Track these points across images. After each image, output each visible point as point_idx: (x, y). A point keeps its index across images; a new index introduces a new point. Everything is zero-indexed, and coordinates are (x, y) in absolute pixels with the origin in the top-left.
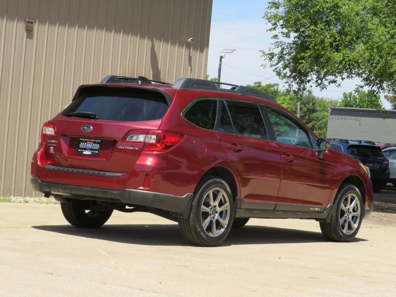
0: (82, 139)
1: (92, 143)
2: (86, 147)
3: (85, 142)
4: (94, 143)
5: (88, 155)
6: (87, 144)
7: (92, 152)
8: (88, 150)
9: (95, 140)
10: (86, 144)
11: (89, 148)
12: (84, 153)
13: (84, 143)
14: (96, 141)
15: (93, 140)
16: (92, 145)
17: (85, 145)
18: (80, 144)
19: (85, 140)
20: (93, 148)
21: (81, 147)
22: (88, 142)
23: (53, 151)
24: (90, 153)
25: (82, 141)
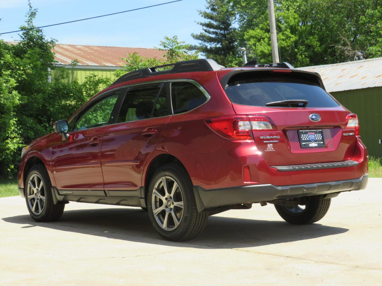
0: (302, 131)
1: (314, 133)
2: (309, 139)
3: (306, 133)
4: (315, 134)
5: (315, 147)
6: (309, 135)
7: (318, 144)
8: (313, 142)
9: (315, 131)
10: (307, 135)
11: (313, 140)
12: (311, 145)
13: (305, 135)
14: (317, 131)
15: (313, 130)
16: (314, 136)
17: (307, 137)
18: (301, 136)
19: (305, 131)
20: (316, 139)
21: (303, 139)
22: (309, 134)
23: (273, 149)
24: (316, 145)
25: (302, 133)
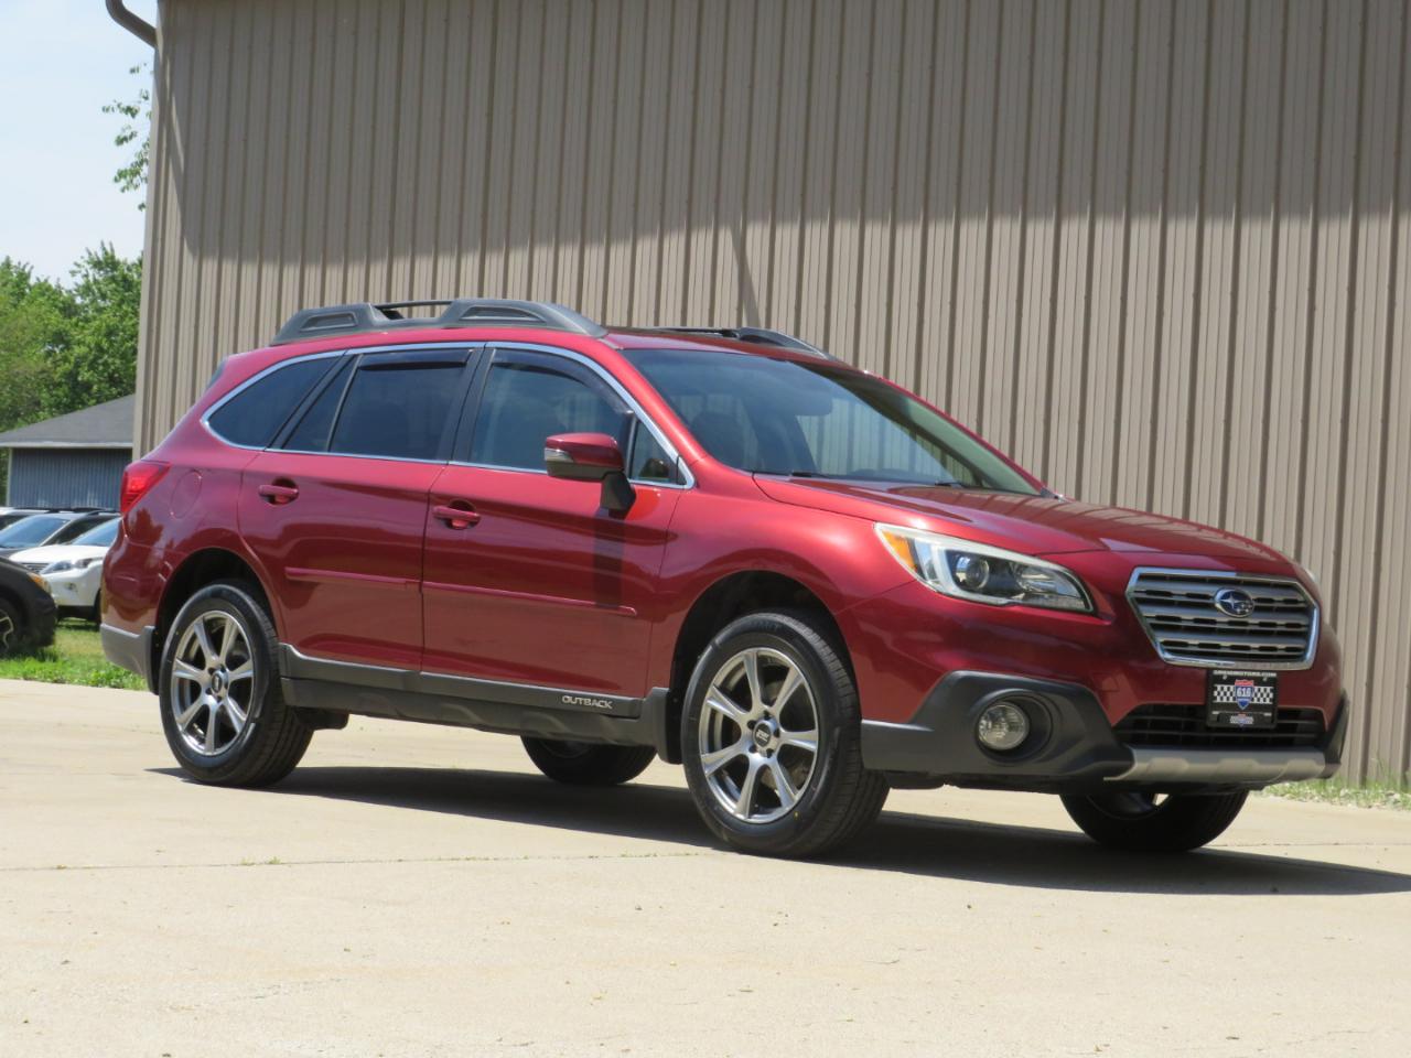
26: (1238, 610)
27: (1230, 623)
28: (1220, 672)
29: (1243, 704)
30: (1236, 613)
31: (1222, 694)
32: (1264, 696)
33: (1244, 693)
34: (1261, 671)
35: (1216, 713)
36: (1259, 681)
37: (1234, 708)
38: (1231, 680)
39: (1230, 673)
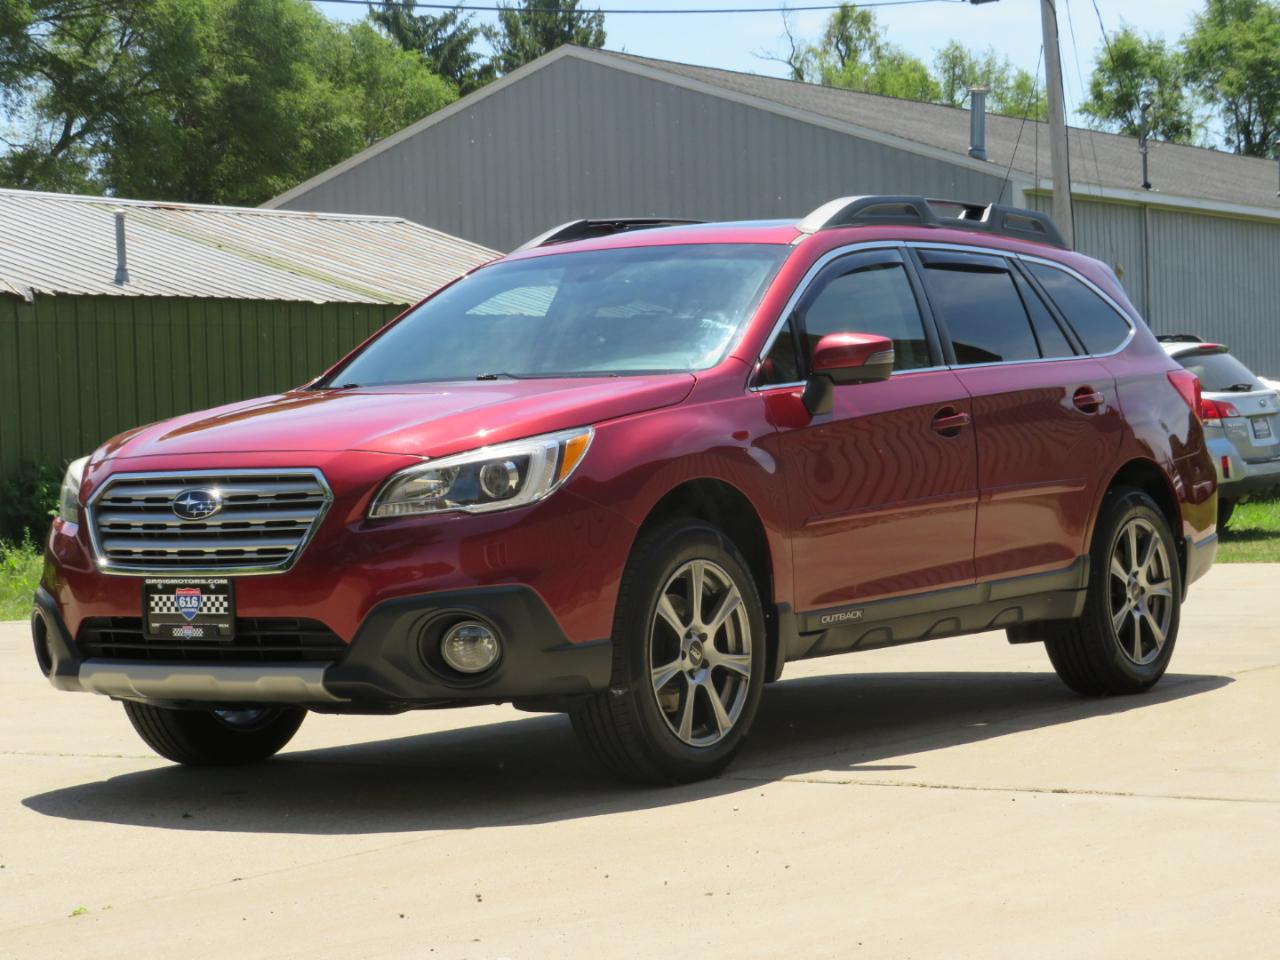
26: (195, 512)
27: (183, 527)
28: (154, 581)
29: (189, 614)
30: (191, 515)
31: (160, 605)
32: (218, 605)
33: (189, 603)
34: (207, 578)
35: (155, 625)
36: (205, 589)
37: (179, 620)
38: (169, 589)
39: (167, 582)
